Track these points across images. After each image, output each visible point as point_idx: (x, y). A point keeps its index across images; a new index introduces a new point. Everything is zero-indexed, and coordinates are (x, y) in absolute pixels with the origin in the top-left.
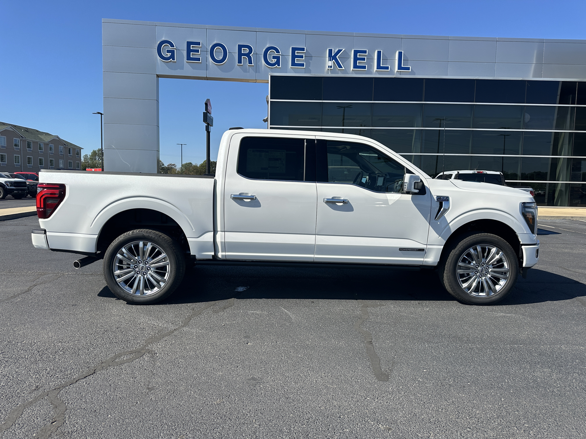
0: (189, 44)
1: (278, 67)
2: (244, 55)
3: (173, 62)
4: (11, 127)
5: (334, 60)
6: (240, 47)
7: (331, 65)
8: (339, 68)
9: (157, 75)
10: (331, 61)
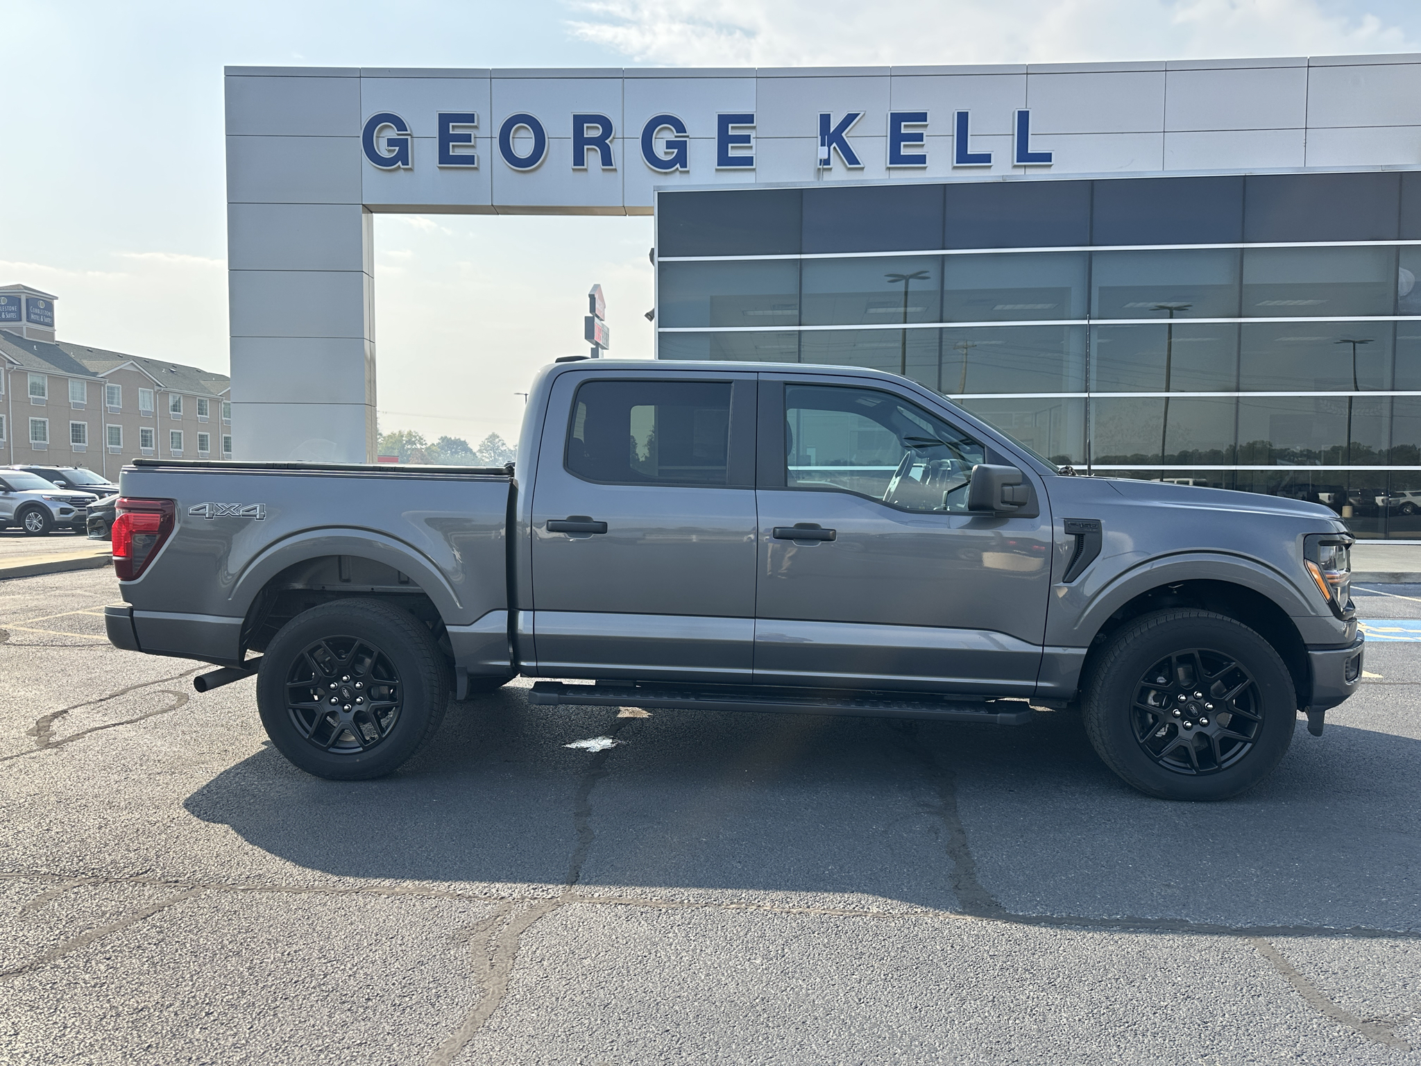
0: (445, 120)
1: (680, 169)
2: (591, 141)
3: (404, 169)
4: (132, 364)
5: (834, 145)
6: (579, 121)
7: (826, 157)
8: (850, 164)
9: (363, 205)
10: (826, 148)
